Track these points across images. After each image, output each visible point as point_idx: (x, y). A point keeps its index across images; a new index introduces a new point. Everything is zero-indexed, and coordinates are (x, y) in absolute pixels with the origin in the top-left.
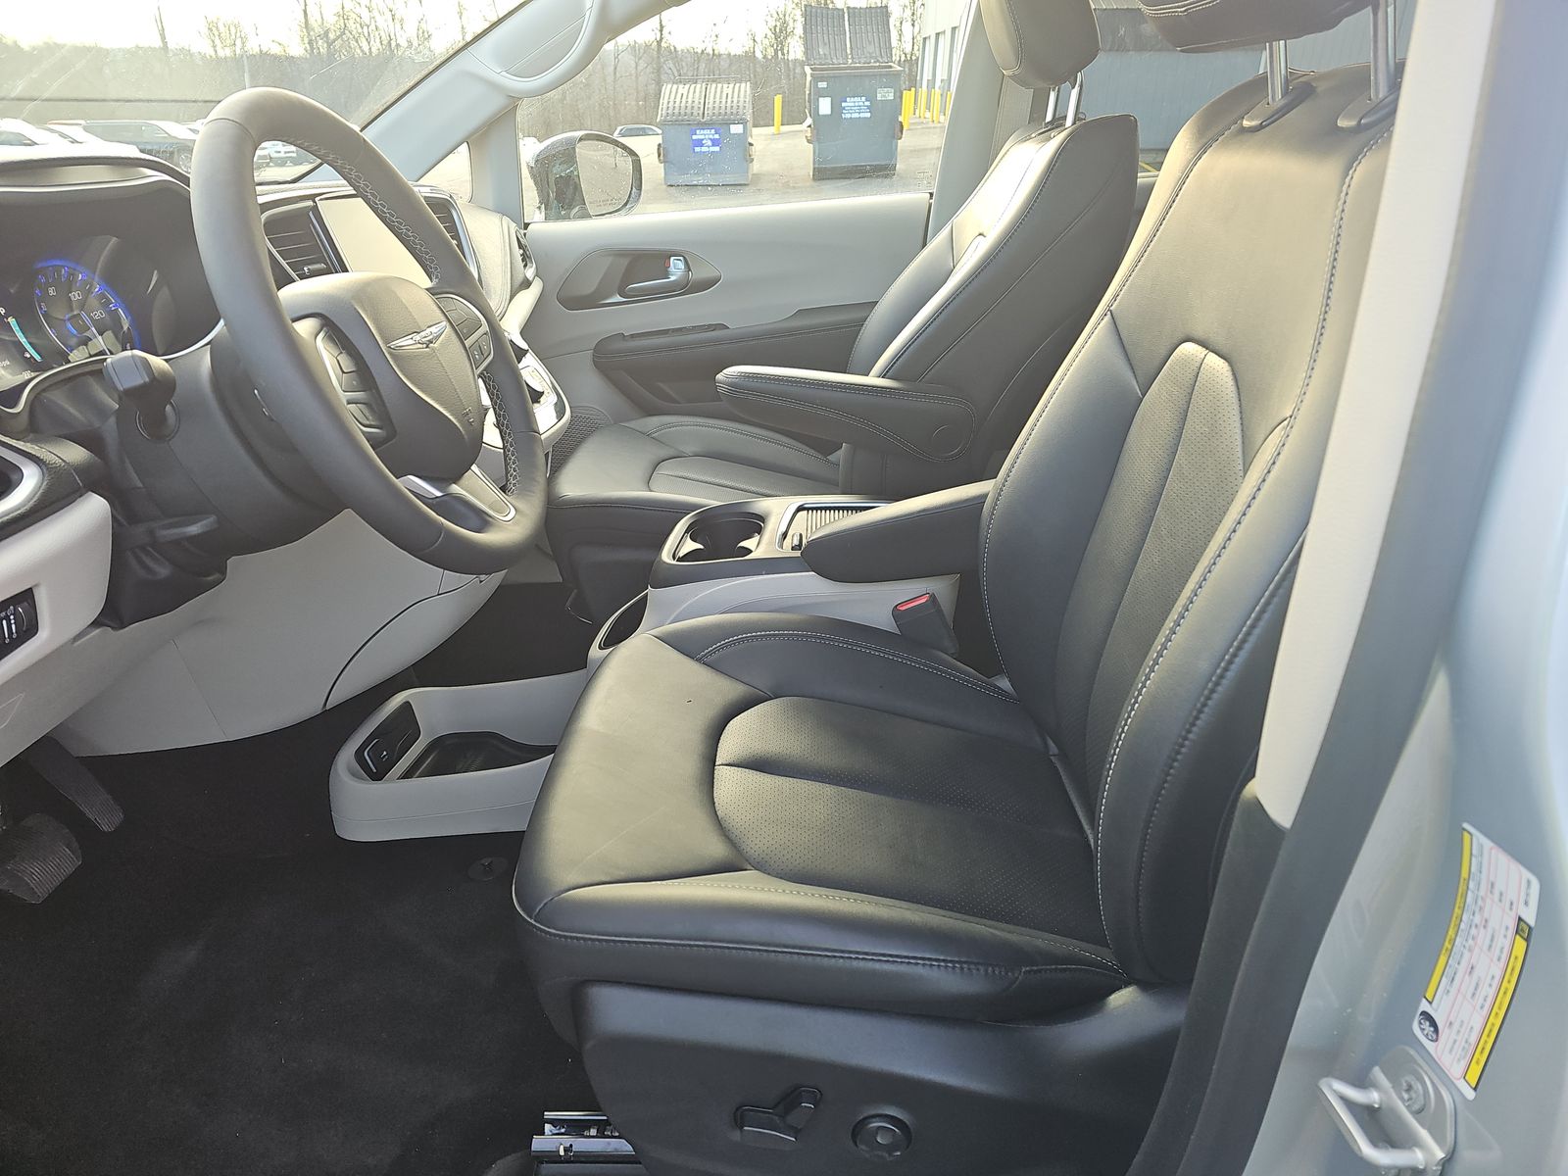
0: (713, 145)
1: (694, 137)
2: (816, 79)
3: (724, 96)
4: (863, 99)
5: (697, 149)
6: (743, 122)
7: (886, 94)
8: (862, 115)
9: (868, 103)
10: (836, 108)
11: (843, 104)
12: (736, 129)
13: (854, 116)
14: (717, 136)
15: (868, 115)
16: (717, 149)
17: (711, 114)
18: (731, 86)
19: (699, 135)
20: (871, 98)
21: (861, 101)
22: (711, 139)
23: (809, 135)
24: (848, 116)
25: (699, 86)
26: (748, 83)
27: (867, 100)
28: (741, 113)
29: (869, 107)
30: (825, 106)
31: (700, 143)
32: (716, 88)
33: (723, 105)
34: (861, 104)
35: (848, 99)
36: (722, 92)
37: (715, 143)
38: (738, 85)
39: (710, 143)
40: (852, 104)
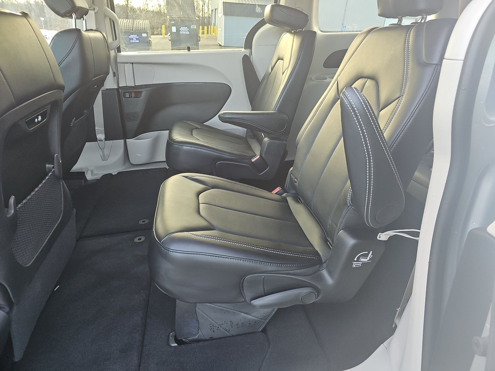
0: (137, 40)
1: (130, 37)
2: (171, 20)
3: (140, 24)
4: (187, 28)
5: (131, 41)
6: (147, 33)
7: (194, 27)
8: (186, 33)
9: (188, 29)
10: (178, 31)
11: (180, 29)
12: (144, 35)
13: (184, 33)
14: (138, 37)
15: (189, 33)
16: (138, 41)
17: (135, 29)
18: (142, 21)
19: (131, 36)
20: (189, 27)
21: (186, 28)
22: (136, 38)
23: (170, 38)
24: (182, 33)
25: (131, 20)
26: (148, 20)
27: (188, 28)
28: (146, 30)
29: (188, 30)
30: (174, 29)
31: (132, 39)
32: (137, 21)
33: (139, 27)
34: (186, 29)
35: (181, 28)
36: (139, 23)
37: (137, 39)
38: (144, 21)
39: (135, 39)
40: (183, 29)
